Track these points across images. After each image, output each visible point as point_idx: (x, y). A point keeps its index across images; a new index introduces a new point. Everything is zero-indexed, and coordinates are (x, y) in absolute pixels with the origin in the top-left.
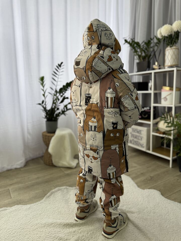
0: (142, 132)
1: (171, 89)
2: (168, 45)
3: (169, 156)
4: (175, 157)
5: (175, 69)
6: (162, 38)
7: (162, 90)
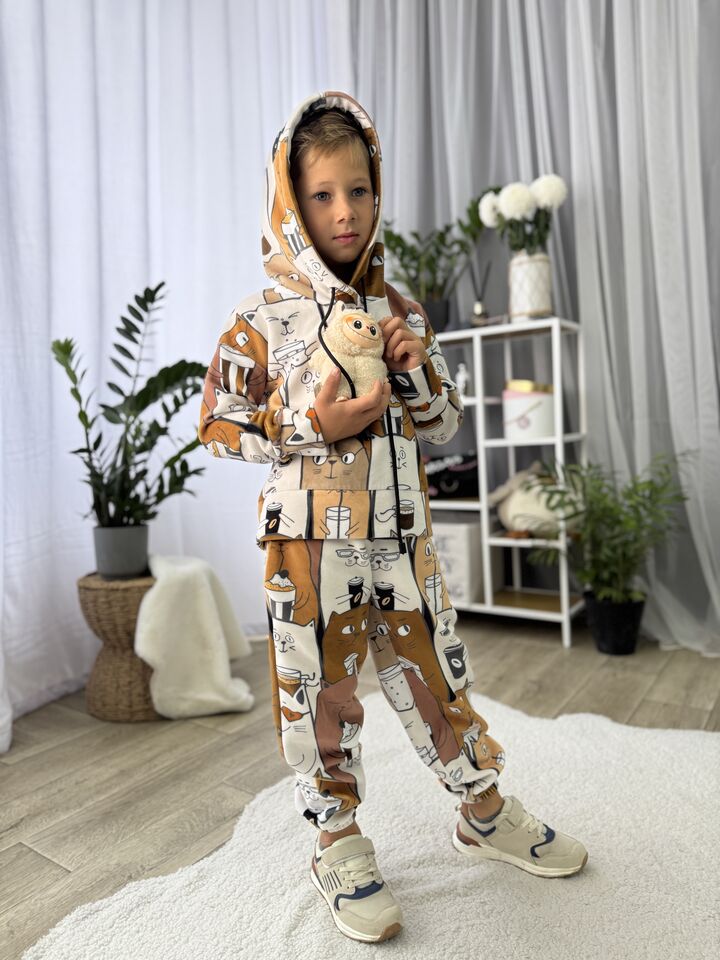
0: (451, 543)
1: (539, 387)
2: (516, 248)
3: (558, 609)
4: (580, 604)
5: (554, 323)
6: (499, 227)
7: (506, 394)
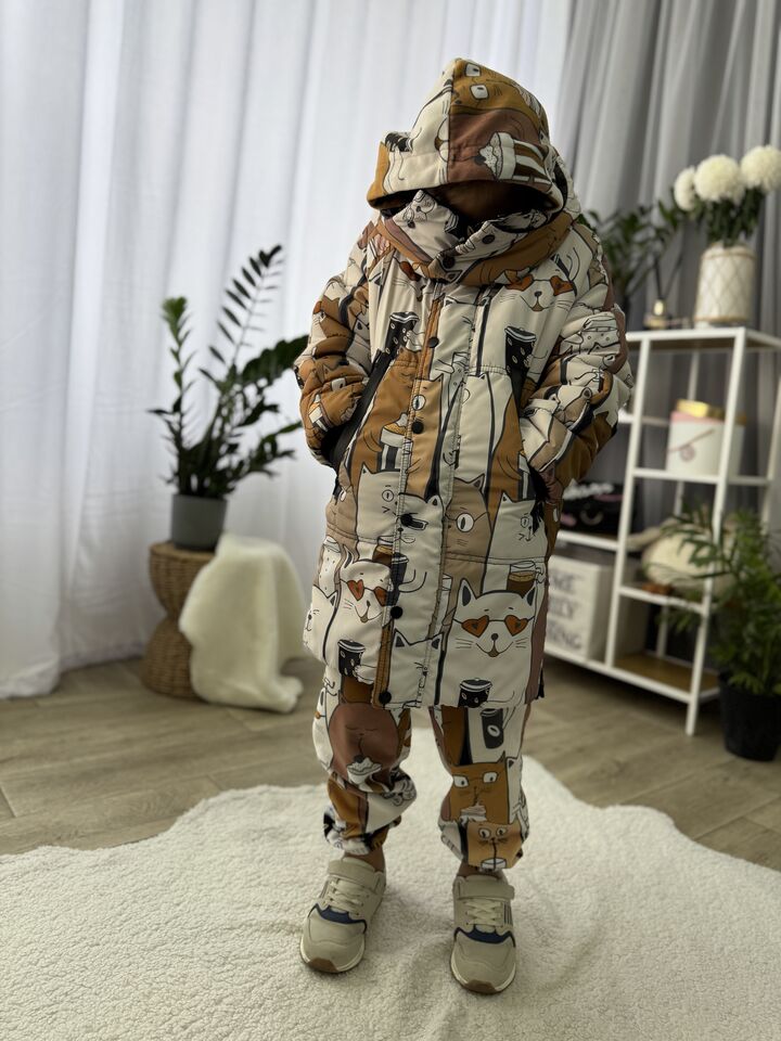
0: (577, 585)
1: (718, 412)
2: (713, 237)
3: (687, 688)
4: (714, 691)
5: (739, 334)
6: (694, 210)
7: (675, 416)
